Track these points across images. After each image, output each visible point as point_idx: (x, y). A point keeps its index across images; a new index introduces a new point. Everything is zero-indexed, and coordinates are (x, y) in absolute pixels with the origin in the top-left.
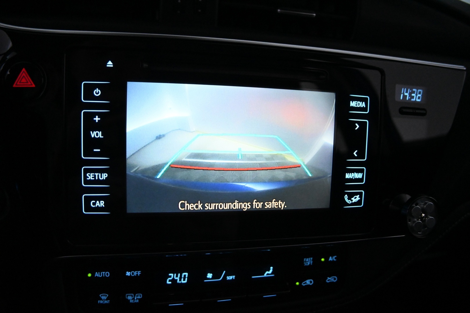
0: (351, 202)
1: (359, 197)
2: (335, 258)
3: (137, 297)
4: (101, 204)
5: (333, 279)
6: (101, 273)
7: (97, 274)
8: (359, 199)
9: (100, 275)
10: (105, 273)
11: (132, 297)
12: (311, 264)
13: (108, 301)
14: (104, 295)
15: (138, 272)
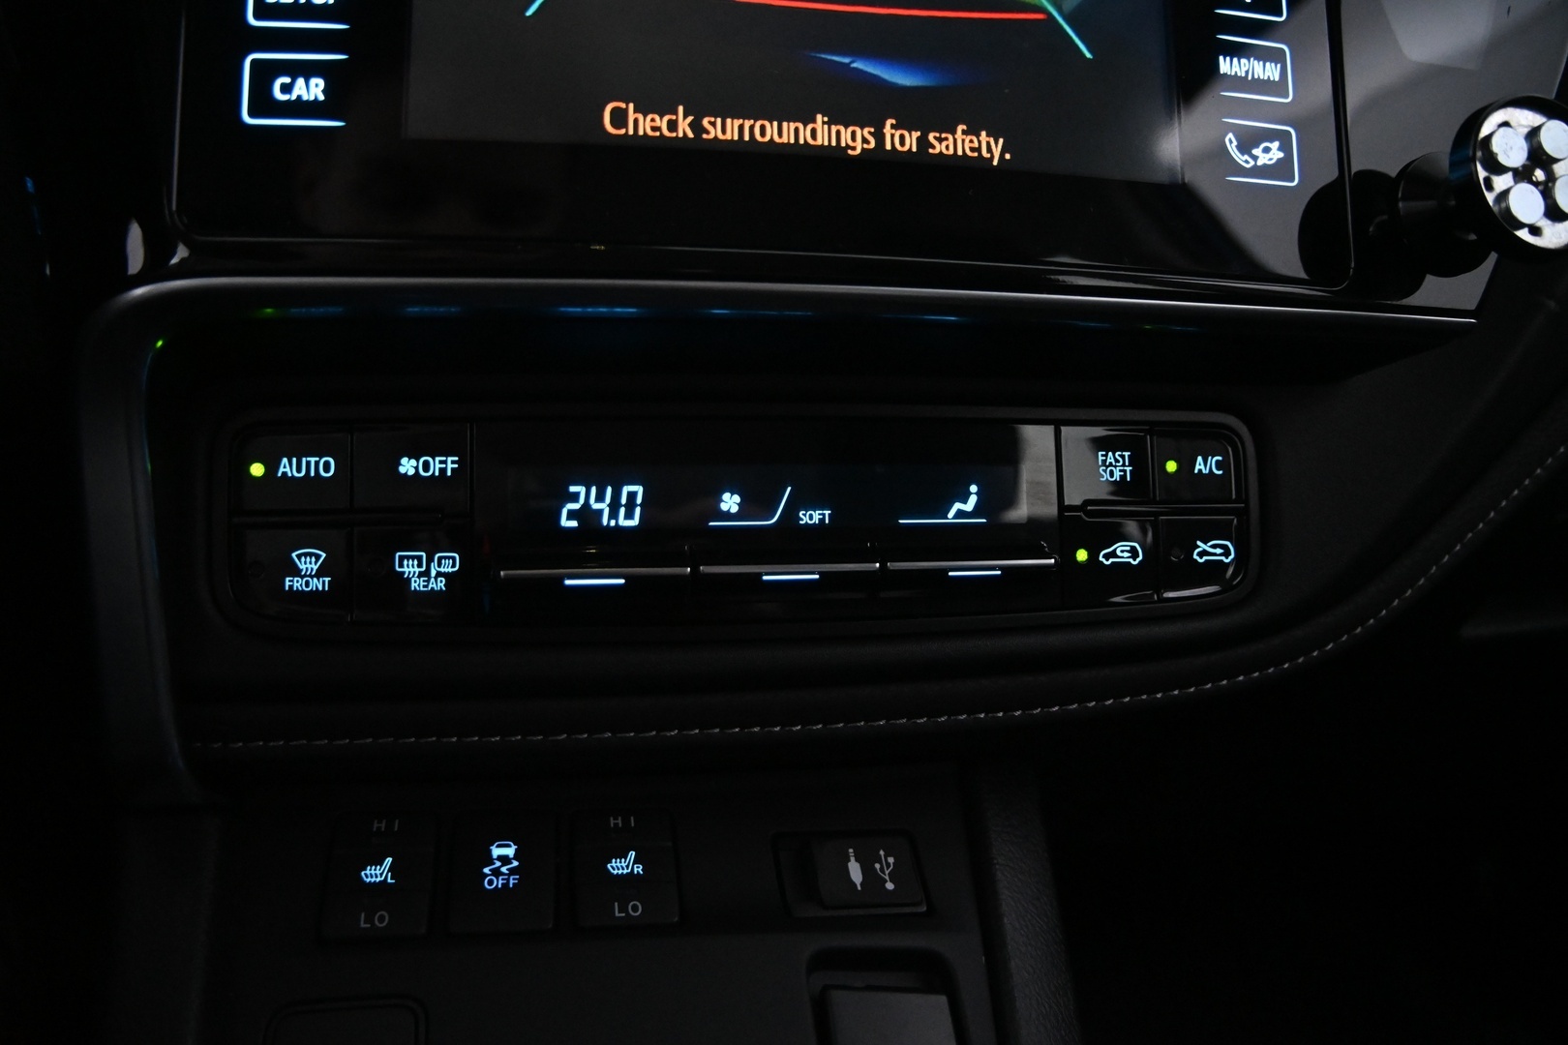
0: (1252, 163)
1: (1280, 149)
2: (1219, 465)
3: (439, 565)
4: (313, 89)
5: (1219, 551)
6: (304, 460)
7: (286, 467)
8: (1281, 155)
9: (299, 470)
10: (317, 464)
11: (420, 565)
12: (1129, 477)
13: (324, 582)
14: (311, 555)
15: (445, 462)
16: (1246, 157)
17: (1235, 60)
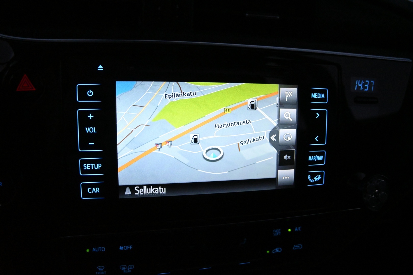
0: (314, 181)
1: (320, 177)
2: (300, 229)
3: (130, 267)
4: (97, 190)
5: (299, 247)
6: (98, 248)
7: (94, 250)
8: (321, 178)
9: (97, 250)
10: (101, 249)
11: (125, 268)
12: (280, 234)
13: (105, 272)
14: (101, 267)
15: (129, 247)
16: (312, 180)
17: (312, 157)
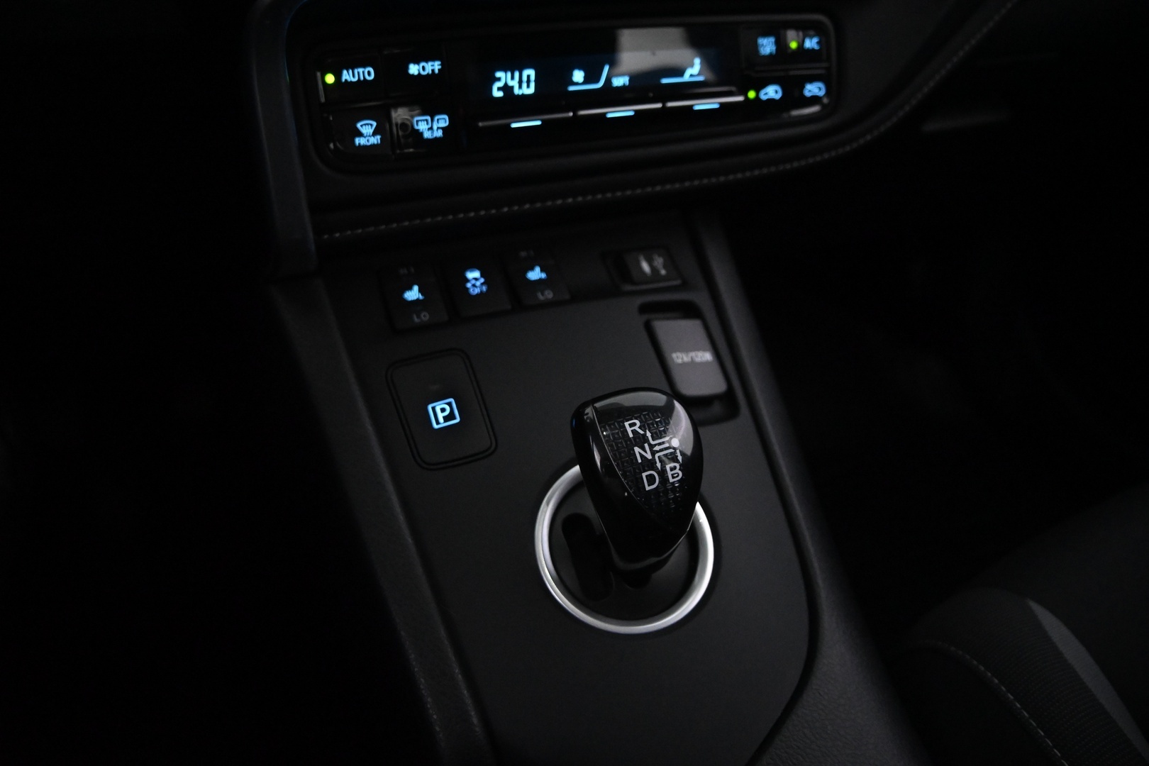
2: (817, 43)
3: (438, 122)
5: (816, 89)
6: (356, 70)
7: (347, 76)
9: (354, 76)
10: (363, 72)
11: (427, 124)
12: (774, 51)
13: (377, 139)
14: (368, 124)
15: (433, 66)
